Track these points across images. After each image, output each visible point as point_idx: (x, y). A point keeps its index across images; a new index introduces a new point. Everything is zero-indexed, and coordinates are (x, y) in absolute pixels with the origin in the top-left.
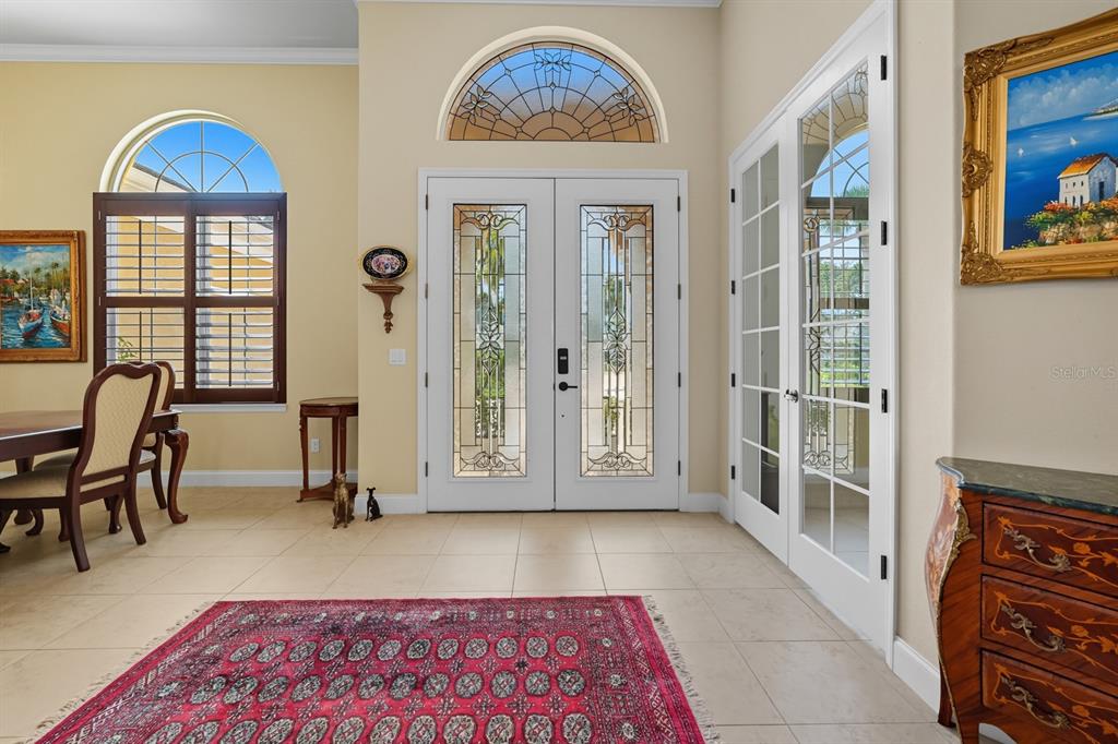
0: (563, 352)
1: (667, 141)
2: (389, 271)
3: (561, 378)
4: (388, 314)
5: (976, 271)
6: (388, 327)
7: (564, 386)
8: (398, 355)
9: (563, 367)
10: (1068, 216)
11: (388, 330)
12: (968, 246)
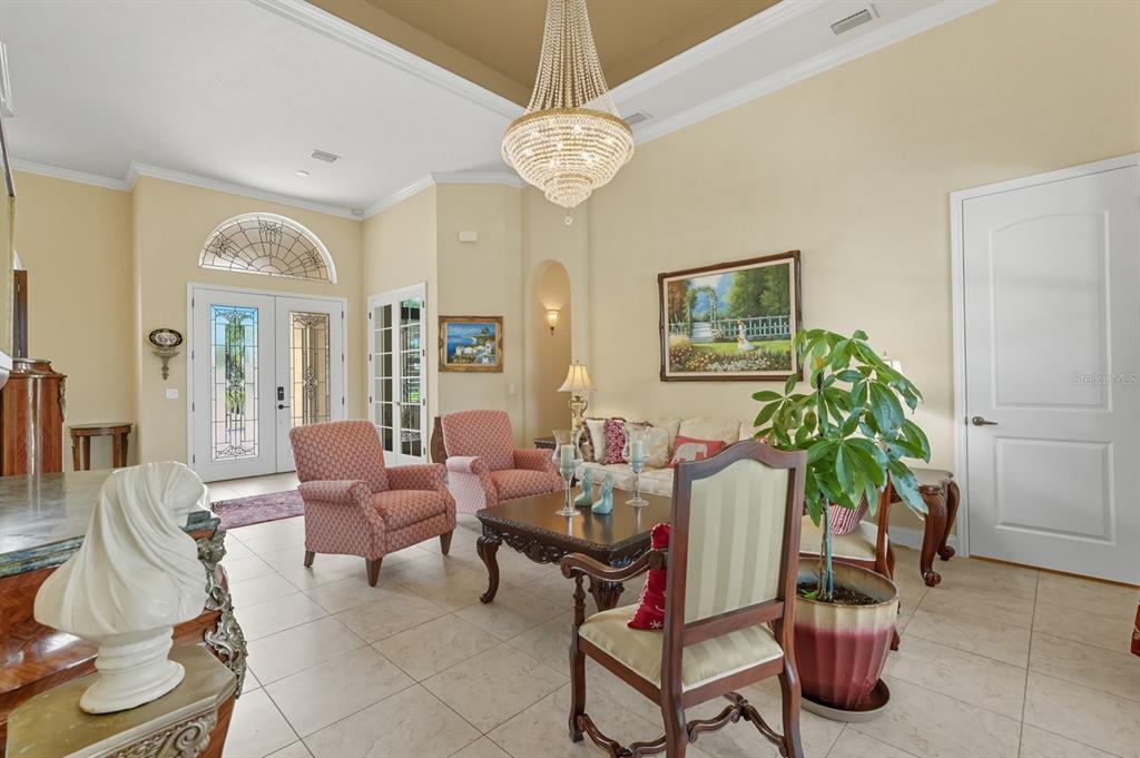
0: (281, 389)
1: (335, 281)
2: (169, 343)
3: (280, 403)
4: (165, 368)
5: (442, 368)
6: (165, 376)
7: (281, 407)
8: (172, 394)
9: (281, 397)
10: (458, 357)
11: (165, 378)
12: (440, 362)
